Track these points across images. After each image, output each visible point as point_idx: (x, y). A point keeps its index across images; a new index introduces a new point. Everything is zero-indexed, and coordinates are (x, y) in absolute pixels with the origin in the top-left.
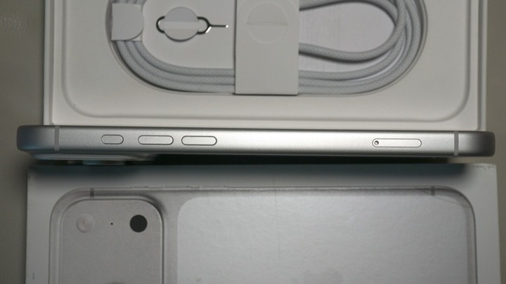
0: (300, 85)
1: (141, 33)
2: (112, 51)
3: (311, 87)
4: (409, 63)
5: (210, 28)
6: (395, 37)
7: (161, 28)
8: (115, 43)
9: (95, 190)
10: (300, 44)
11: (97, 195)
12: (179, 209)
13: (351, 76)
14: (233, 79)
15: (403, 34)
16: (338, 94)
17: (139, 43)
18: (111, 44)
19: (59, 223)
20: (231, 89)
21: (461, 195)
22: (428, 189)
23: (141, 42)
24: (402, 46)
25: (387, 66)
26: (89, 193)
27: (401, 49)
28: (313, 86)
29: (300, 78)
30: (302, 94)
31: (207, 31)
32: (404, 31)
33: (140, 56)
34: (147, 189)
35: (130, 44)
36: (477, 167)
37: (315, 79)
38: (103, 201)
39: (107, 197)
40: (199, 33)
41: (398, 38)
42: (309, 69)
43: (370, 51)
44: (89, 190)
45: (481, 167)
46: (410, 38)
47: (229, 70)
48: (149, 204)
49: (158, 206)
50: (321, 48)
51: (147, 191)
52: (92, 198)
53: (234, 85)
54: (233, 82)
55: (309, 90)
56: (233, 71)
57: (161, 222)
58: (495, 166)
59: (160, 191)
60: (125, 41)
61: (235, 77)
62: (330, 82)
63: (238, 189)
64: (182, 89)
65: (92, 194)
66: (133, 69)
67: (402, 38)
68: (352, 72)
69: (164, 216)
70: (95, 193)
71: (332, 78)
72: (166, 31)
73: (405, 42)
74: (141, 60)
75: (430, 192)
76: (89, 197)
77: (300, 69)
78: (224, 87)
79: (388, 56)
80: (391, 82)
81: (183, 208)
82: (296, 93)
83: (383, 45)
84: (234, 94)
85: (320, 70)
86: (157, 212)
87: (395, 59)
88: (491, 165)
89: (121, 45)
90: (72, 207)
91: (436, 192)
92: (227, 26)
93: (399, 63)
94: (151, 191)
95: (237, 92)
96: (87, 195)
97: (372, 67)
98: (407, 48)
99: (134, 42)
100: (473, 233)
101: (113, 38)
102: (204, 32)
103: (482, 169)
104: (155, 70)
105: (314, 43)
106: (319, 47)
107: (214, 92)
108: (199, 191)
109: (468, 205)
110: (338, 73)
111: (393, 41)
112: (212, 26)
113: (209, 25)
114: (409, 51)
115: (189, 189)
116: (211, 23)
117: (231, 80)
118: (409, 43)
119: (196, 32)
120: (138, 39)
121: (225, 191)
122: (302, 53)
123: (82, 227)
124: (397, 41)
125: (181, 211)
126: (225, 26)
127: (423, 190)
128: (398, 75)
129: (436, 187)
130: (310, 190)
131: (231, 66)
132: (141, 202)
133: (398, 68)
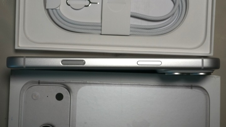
0: (131, 31)
1: (59, 6)
2: (46, 14)
3: (136, 32)
4: (180, 22)
5: (91, 4)
6: (174, 10)
7: (69, 3)
8: (48, 10)
9: (40, 81)
10: (131, 12)
11: (41, 83)
12: (78, 91)
13: (154, 27)
14: (100, 27)
15: (178, 9)
16: (148, 35)
17: (58, 10)
18: (46, 10)
19: (24, 95)
20: (100, 32)
21: (204, 89)
22: (189, 86)
23: (59, 10)
24: (177, 14)
25: (170, 23)
26: (38, 82)
27: (176, 16)
28: (136, 31)
29: (131, 27)
30: (131, 35)
31: (89, 5)
32: (178, 8)
33: (59, 16)
34: (64, 81)
35: (54, 10)
36: (212, 77)
37: (138, 28)
38: (43, 86)
39: (46, 85)
40: (86, 6)
41: (176, 11)
42: (135, 24)
43: (162, 16)
44: (38, 81)
45: (214, 77)
46: (181, 11)
47: (99, 23)
48: (64, 88)
49: (69, 89)
50: (141, 14)
51: (64, 82)
52: (39, 85)
53: (101, 30)
54: (100, 29)
55: (135, 33)
56: (101, 24)
57: (69, 96)
58: (220, 77)
59: (70, 83)
60: (52, 9)
61: (101, 26)
62: (144, 30)
63: (104, 83)
64: (78, 31)
65: (39, 83)
66: (56, 22)
67: (177, 11)
68: (154, 25)
69: (71, 94)
70: (40, 82)
71: (145, 28)
72: (70, 5)
73: (178, 13)
74: (59, 18)
75: (190, 87)
76: (37, 84)
77: (131, 23)
78: (97, 31)
79: (170, 19)
80: (172, 31)
81: (80, 91)
82: (129, 35)
83: (168, 14)
84: (101, 34)
85: (140, 24)
86: (68, 92)
87: (173, 20)
88: (218, 76)
89: (50, 11)
90: (30, 88)
91: (193, 88)
92: (98, 3)
93: (176, 22)
94: (65, 83)
95: (102, 34)
96: (36, 83)
97: (163, 23)
98: (179, 15)
99: (56, 10)
100: (208, 106)
101: (47, 8)
102: (88, 6)
103: (214, 78)
104: (66, 23)
105: (137, 12)
106: (140, 14)
107: (92, 33)
108: (87, 83)
109: (207, 94)
110: (148, 26)
111: (173, 12)
112: (92, 3)
113: (90, 3)
114: (180, 17)
115: (83, 82)
116: (91, 2)
117: (100, 28)
118: (180, 13)
119: (84, 6)
120: (58, 8)
121: (99, 84)
122: (132, 16)
123: (34, 98)
124: (175, 12)
125: (78, 92)
126: (97, 3)
127: (187, 87)
128: (175, 27)
129: (193, 85)
130: (137, 85)
131: (100, 22)
132: (61, 87)
133: (175, 24)
